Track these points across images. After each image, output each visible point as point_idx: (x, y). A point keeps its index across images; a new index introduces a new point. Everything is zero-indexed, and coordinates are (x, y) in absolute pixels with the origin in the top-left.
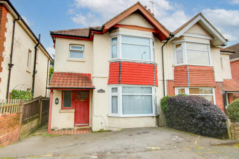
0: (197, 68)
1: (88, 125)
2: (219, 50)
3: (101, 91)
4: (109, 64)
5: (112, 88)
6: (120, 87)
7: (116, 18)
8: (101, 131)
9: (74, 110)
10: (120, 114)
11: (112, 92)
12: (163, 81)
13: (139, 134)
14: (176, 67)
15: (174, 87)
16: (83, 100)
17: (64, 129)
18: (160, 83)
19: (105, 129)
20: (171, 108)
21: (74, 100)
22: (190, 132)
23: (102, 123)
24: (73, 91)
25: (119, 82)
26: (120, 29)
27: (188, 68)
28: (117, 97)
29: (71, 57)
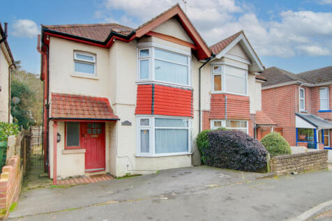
0: (235, 98)
1: (105, 170)
2: (255, 77)
3: (127, 123)
4: (137, 86)
5: (142, 120)
6: (152, 119)
7: (150, 22)
8: (127, 176)
9: (84, 151)
10: (152, 153)
11: (141, 125)
12: (199, 111)
13: (181, 174)
14: (213, 95)
15: (210, 119)
16: (96, 136)
17: (70, 177)
18: (196, 114)
19: (132, 173)
20: (212, 144)
21: (82, 135)
22: (231, 168)
23: (128, 166)
24: (81, 123)
25: (152, 112)
26: (154, 39)
27: (226, 98)
28: (148, 131)
29: (76, 70)
